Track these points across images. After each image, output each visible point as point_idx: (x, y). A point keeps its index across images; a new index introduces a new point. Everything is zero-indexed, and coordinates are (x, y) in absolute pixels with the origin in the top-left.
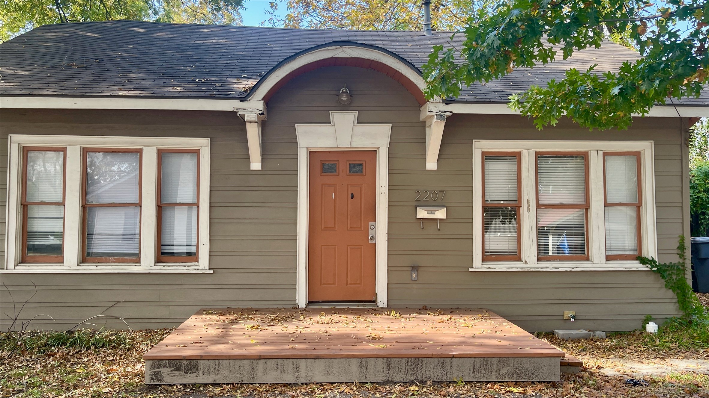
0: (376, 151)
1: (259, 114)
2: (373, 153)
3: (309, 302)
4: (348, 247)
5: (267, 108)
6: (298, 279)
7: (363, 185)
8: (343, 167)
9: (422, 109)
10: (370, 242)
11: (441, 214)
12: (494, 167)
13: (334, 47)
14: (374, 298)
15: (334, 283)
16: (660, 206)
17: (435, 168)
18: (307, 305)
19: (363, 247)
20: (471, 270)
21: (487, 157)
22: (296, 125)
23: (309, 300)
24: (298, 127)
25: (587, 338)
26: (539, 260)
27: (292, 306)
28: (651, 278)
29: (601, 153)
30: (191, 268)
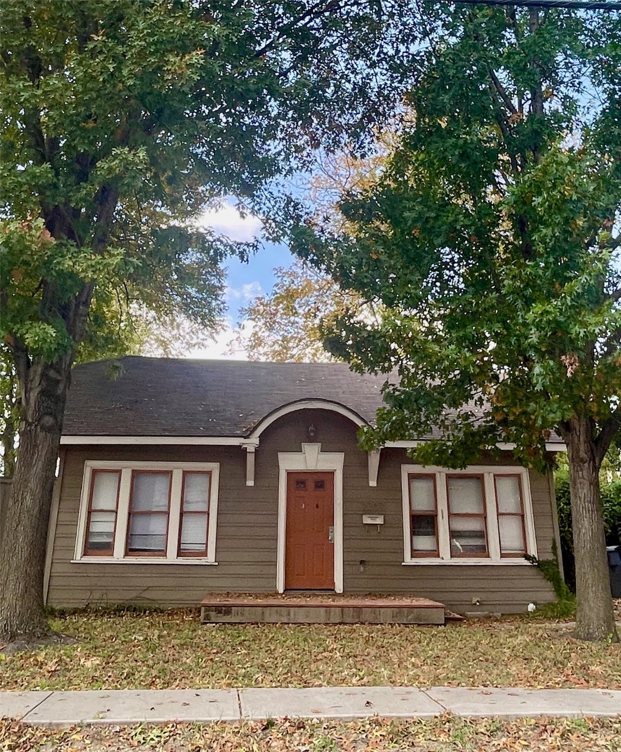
0: (334, 472)
1: (256, 447)
2: (332, 473)
3: (286, 590)
5: (262, 442)
7: (325, 498)
8: (311, 485)
10: (330, 542)
11: (379, 521)
12: (418, 485)
14: (333, 586)
15: (304, 575)
16: (535, 515)
17: (375, 485)
18: (284, 591)
19: (324, 546)
20: (403, 564)
21: (412, 477)
22: (278, 453)
23: (286, 588)
24: (280, 454)
25: (488, 617)
26: (452, 557)
27: (273, 592)
28: (534, 571)
29: (492, 475)
30: (202, 561)
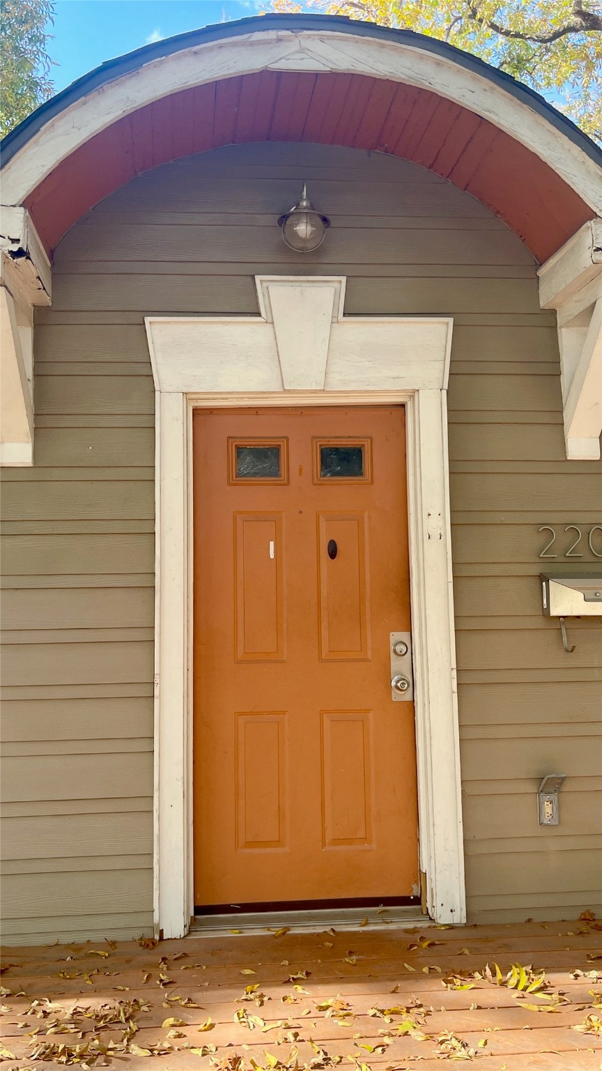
0: (403, 406)
1: (11, 252)
2: (396, 413)
3: (199, 910)
4: (325, 716)
5: (53, 265)
6: (159, 837)
7: (366, 514)
8: (301, 458)
9: (542, 272)
10: (397, 696)
13: (272, 34)
14: (414, 886)
15: (278, 843)
18: (192, 926)
19: (371, 715)
22: (148, 320)
23: (197, 905)
24: (154, 326)
27: (137, 934)
